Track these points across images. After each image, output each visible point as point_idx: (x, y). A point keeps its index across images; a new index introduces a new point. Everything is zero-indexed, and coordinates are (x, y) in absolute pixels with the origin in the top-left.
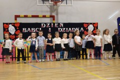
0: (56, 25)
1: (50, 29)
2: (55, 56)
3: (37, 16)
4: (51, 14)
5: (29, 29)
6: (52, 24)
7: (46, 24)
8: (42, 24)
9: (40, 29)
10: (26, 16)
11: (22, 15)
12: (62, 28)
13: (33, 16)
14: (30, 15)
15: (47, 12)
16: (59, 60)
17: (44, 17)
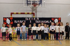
0: (34, 19)
1: (31, 21)
2: (32, 37)
3: (24, 13)
4: (32, 12)
5: (18, 21)
6: (32, 18)
7: (28, 18)
8: (26, 18)
9: (25, 21)
10: (17, 13)
11: (15, 12)
12: (38, 20)
13: (22, 13)
14: (19, 12)
15: (30, 11)
16: (35, 40)
17: (28, 13)
